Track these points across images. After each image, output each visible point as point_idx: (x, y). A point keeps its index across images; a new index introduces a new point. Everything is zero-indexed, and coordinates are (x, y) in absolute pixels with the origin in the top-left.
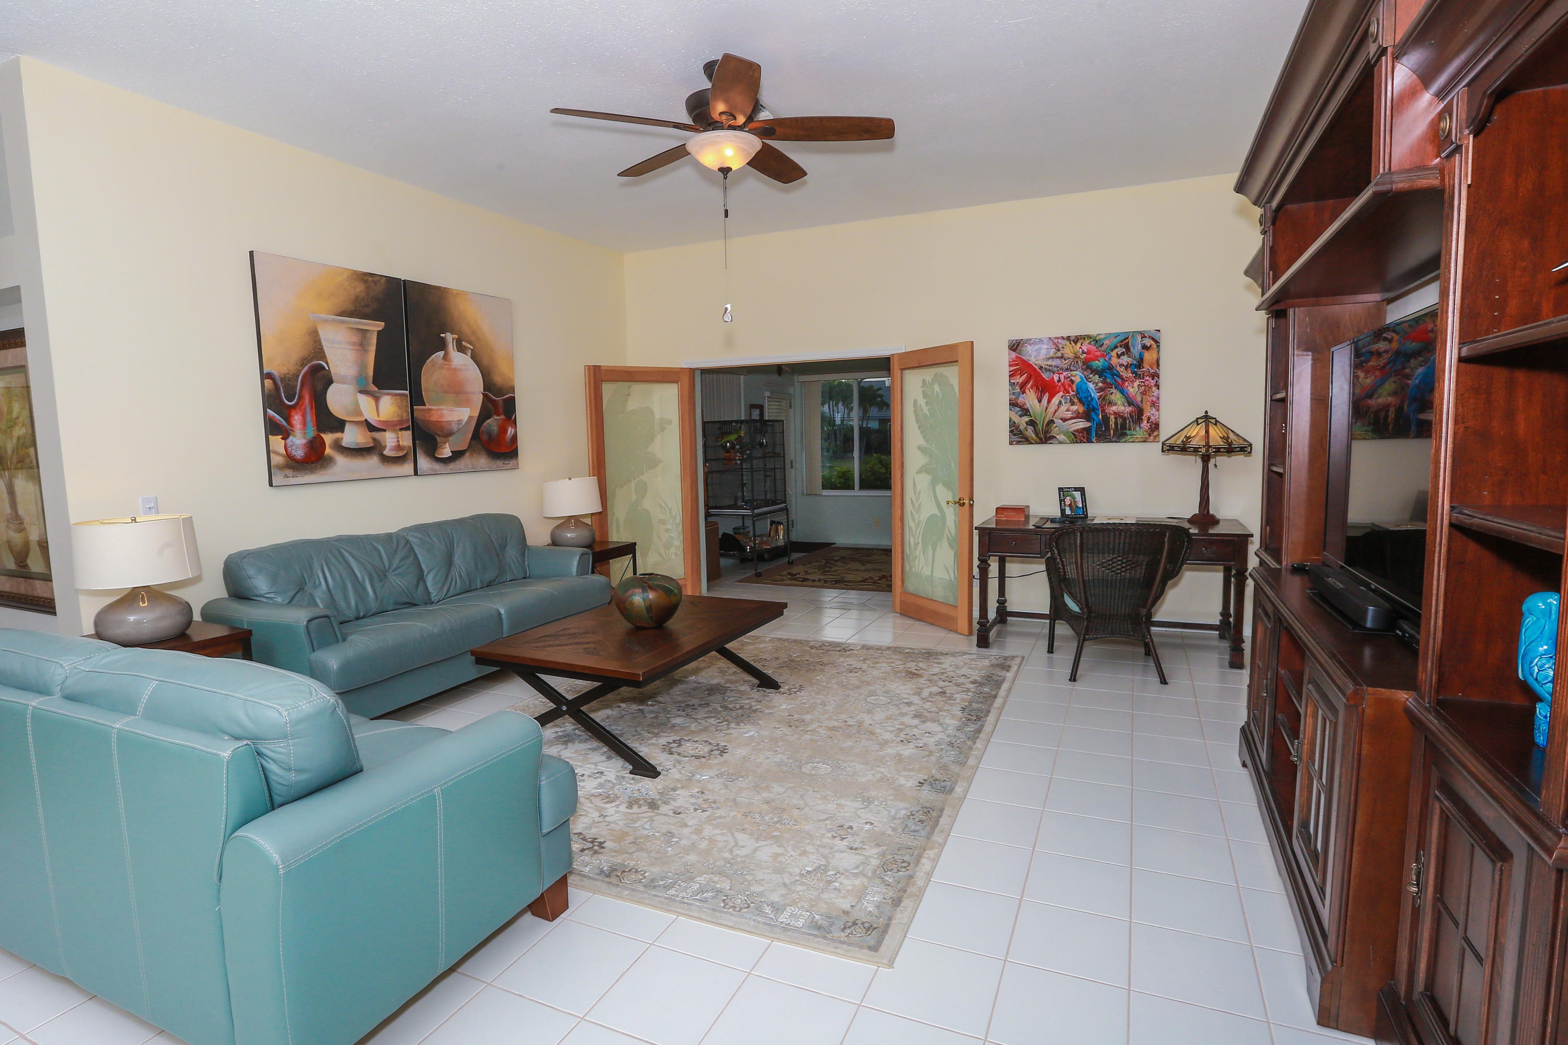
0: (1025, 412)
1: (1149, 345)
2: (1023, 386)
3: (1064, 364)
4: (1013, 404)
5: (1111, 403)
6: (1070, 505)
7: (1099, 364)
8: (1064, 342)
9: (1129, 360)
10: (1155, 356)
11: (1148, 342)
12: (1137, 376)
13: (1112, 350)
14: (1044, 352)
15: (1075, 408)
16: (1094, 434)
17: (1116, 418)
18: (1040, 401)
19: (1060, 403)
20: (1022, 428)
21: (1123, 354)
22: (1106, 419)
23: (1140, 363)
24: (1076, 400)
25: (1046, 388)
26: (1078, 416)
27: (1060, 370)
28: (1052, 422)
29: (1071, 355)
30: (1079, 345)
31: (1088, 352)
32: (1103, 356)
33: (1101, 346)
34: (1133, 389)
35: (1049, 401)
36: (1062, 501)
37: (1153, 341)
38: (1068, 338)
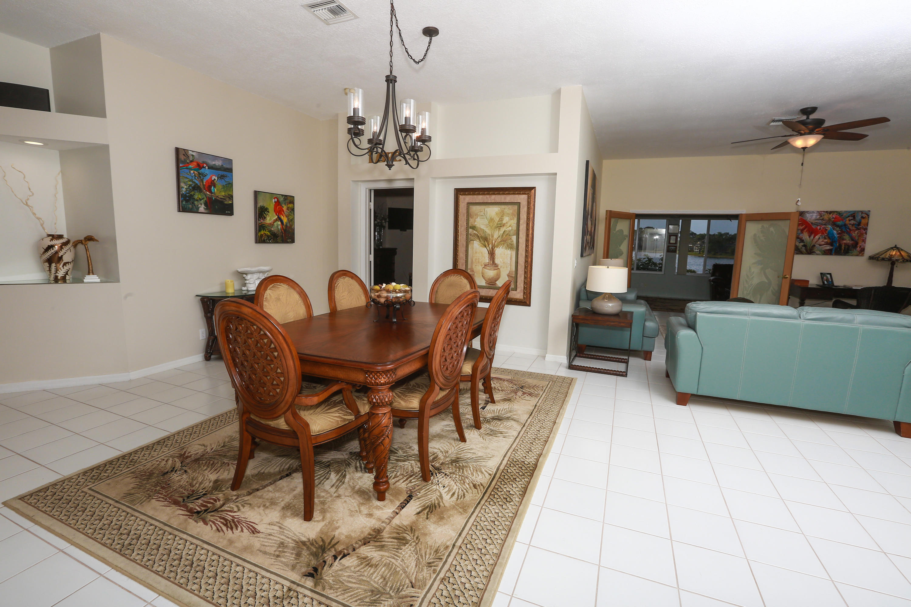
0: (802, 241)
1: (864, 216)
2: (802, 231)
3: (824, 222)
4: (798, 238)
5: (843, 239)
6: (826, 280)
7: (840, 223)
8: (824, 213)
9: (854, 222)
10: (867, 221)
11: (864, 215)
12: (858, 229)
13: (847, 218)
14: (814, 217)
15: (826, 240)
16: (833, 252)
17: (845, 246)
18: (810, 237)
19: (819, 238)
20: (799, 247)
21: (852, 220)
22: (840, 246)
23: (859, 224)
24: (827, 237)
25: (812, 232)
26: (827, 244)
27: (821, 225)
28: (814, 246)
29: (827, 219)
30: (831, 215)
31: (835, 218)
32: (842, 220)
33: (842, 216)
34: (855, 234)
35: (814, 237)
36: (822, 278)
37: (866, 215)
38: (827, 212)
